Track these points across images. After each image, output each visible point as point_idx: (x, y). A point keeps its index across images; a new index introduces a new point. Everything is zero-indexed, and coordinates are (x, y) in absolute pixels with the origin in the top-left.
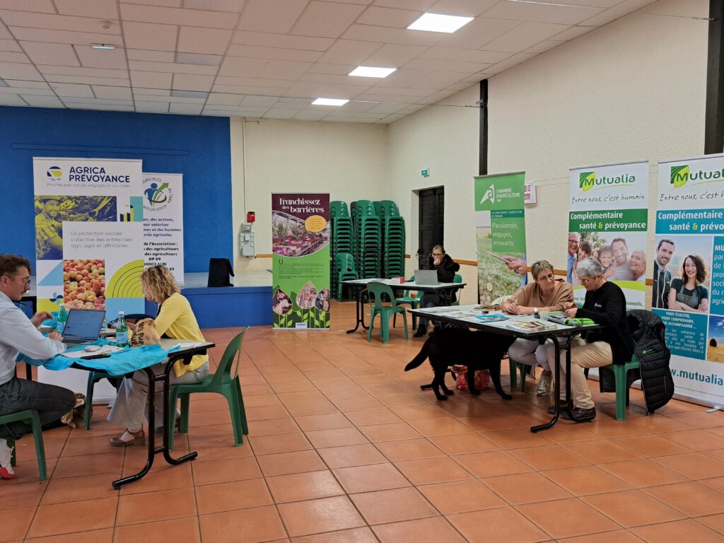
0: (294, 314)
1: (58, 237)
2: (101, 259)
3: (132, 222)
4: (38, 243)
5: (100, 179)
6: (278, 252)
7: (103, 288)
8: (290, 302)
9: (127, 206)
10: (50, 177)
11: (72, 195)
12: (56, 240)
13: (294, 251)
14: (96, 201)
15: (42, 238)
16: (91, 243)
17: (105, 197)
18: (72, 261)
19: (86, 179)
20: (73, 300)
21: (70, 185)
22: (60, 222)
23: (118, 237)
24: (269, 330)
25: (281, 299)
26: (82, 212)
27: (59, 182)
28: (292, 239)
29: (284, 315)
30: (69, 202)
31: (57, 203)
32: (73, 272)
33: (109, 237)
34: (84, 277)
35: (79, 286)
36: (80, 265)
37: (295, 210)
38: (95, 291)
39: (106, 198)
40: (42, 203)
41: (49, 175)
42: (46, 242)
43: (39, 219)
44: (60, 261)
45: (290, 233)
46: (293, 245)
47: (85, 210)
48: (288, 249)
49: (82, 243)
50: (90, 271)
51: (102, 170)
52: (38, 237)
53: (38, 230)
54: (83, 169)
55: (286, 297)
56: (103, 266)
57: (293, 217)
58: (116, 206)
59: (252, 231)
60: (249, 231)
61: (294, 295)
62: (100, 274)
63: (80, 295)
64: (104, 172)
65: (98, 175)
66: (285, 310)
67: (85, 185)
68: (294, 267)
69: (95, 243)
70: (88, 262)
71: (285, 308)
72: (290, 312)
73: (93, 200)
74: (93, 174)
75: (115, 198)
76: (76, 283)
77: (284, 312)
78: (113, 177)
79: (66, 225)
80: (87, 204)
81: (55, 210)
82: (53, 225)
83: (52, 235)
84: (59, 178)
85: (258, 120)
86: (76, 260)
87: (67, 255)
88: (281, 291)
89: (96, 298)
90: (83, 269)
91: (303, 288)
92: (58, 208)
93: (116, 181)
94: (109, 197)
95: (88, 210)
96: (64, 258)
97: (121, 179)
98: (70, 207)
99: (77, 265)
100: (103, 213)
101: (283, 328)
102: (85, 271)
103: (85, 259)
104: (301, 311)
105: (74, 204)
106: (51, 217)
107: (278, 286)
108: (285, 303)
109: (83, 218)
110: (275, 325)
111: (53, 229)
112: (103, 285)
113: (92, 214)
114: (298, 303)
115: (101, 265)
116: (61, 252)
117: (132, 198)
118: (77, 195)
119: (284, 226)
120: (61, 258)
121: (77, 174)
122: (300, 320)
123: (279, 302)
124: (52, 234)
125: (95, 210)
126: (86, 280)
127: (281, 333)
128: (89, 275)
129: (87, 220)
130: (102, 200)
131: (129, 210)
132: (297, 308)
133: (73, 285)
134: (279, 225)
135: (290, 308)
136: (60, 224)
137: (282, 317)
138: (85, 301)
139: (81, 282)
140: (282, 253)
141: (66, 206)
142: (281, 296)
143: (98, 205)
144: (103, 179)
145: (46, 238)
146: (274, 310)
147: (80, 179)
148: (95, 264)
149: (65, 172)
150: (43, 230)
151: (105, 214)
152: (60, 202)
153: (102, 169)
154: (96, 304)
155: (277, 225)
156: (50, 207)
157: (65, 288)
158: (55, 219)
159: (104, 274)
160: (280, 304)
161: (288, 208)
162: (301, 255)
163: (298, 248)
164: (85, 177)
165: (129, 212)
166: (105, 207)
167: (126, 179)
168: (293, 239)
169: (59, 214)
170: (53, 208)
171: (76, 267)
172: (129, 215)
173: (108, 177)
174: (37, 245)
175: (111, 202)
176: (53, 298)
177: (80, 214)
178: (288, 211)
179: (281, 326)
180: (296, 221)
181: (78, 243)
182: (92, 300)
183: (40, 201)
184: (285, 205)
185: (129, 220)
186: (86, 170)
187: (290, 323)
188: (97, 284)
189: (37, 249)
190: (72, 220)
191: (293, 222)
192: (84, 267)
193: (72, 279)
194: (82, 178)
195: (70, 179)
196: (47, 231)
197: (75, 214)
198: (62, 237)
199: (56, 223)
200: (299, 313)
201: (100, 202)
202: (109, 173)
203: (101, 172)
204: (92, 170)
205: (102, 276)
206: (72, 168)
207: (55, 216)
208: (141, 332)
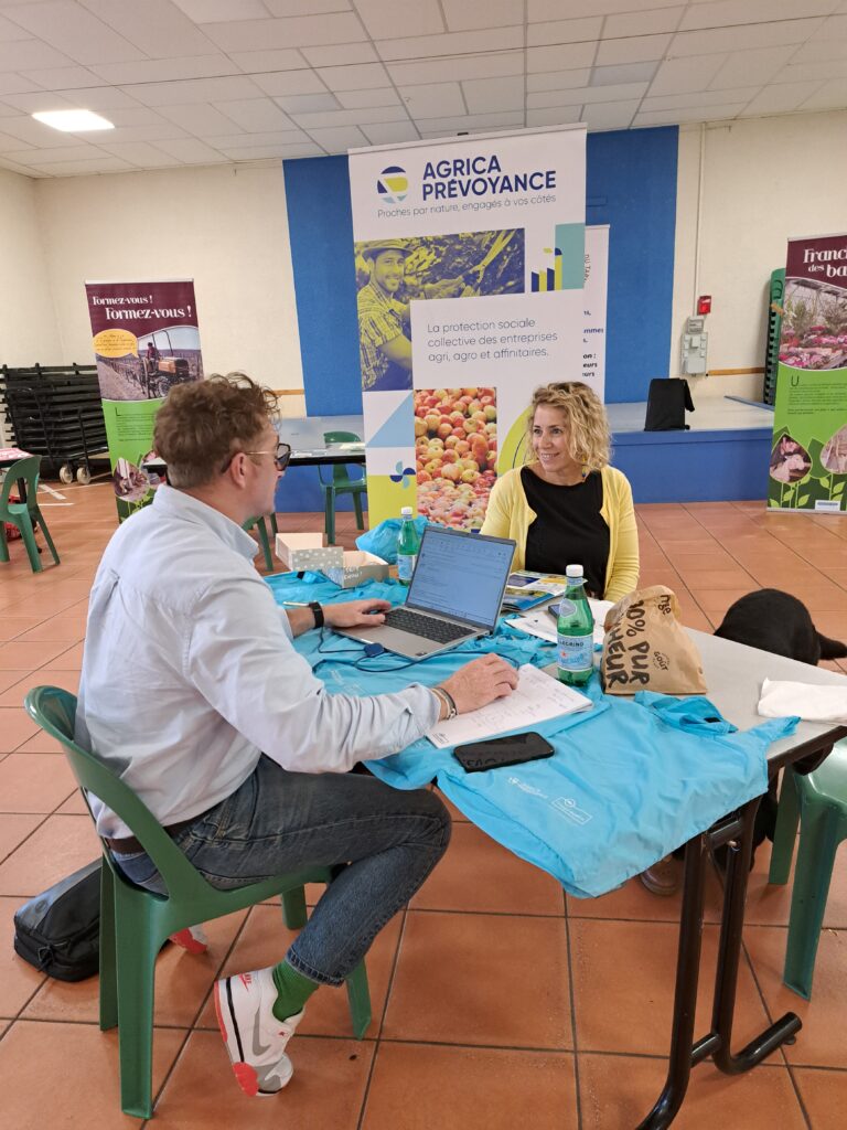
0: (814, 483)
1: (404, 338)
2: (488, 385)
3: (557, 292)
4: (365, 353)
5: (490, 187)
6: (791, 361)
7: (492, 453)
8: (806, 459)
9: (547, 251)
10: (384, 195)
11: (430, 233)
12: (399, 346)
13: (826, 358)
14: (479, 245)
15: (373, 341)
16: (469, 349)
17: (499, 232)
18: (431, 392)
19: (458, 191)
20: (434, 478)
21: (425, 210)
22: (406, 303)
23: (527, 331)
24: (761, 510)
25: (790, 454)
26: (450, 276)
27: (401, 205)
28: (823, 334)
29: (792, 485)
30: (423, 252)
31: (400, 257)
32: (434, 418)
33: (509, 332)
34: (454, 427)
35: (445, 448)
36: (446, 401)
37: (837, 272)
38: (477, 461)
39: (502, 235)
40: (370, 260)
41: (381, 189)
42: (379, 350)
43: (365, 296)
44: (405, 394)
45: (820, 321)
46: (826, 346)
47: (455, 268)
48: (812, 354)
49: (451, 351)
50: (468, 415)
51: (495, 164)
52: (364, 340)
53: (364, 325)
54: (451, 166)
55: (799, 451)
56: (493, 403)
57: (831, 287)
58: (523, 253)
59: (705, 330)
60: (699, 331)
61: (817, 446)
62: (487, 421)
63: (447, 469)
64: (498, 168)
65: (485, 176)
66: (796, 475)
67: (454, 208)
68: (822, 391)
69: (478, 348)
70: (464, 393)
71: (797, 470)
72: (805, 480)
73: (472, 242)
74: (474, 176)
75: (521, 231)
76: (440, 441)
77: (792, 479)
78: (517, 178)
79: (418, 308)
80: (459, 253)
81: (395, 275)
82: (391, 311)
83: (390, 334)
84: (402, 194)
85: (729, 124)
86: (440, 390)
87: (420, 380)
88: (789, 439)
89: (478, 475)
90: (452, 411)
91: (837, 433)
92: (399, 269)
93: (525, 187)
94: (509, 231)
95: (462, 270)
96: (416, 387)
97: (537, 181)
98: (425, 266)
99: (439, 400)
100: (495, 274)
101: (789, 509)
102: (457, 414)
103: (456, 388)
104: (829, 478)
105: (432, 256)
106: (388, 292)
107: (786, 429)
108: (797, 462)
109: (452, 289)
110: (773, 502)
111: (392, 320)
112: (493, 447)
113: (470, 279)
114: (824, 462)
115: (489, 399)
116: (410, 371)
117: (559, 228)
118: (440, 234)
119: (809, 307)
120: (408, 385)
121: (439, 179)
122: (824, 494)
123: (785, 460)
124: (392, 332)
125: (477, 268)
126: (458, 434)
127: (784, 519)
128: (466, 423)
129: (459, 293)
130: (492, 241)
131: (552, 262)
132: (824, 472)
133: (434, 445)
134: (798, 307)
135: (805, 471)
136: (405, 306)
137: (787, 488)
138: (457, 482)
139: (450, 439)
140: (800, 363)
141: (416, 262)
142: (789, 447)
143: (484, 255)
144: (494, 185)
145: (379, 341)
146: (772, 475)
147: (446, 193)
148: (476, 397)
149: (414, 178)
150: (373, 324)
151: (499, 275)
152: (405, 253)
153: (494, 158)
154: (478, 489)
155: (794, 306)
156: (384, 269)
157: (419, 453)
158: (397, 296)
159: (495, 421)
160: (787, 462)
161: (822, 268)
162: (841, 365)
163: (834, 351)
164: (457, 186)
165: (552, 268)
166: (499, 259)
167: (548, 180)
168: (826, 332)
169: (404, 285)
170: (388, 269)
171: (438, 405)
172: (551, 273)
173: (506, 178)
174: (362, 358)
175: (511, 243)
176: (396, 473)
177: (444, 282)
178: (821, 276)
179: (785, 505)
180: (835, 294)
181: (442, 350)
182: (470, 479)
183: (366, 257)
184: (817, 262)
185: (551, 287)
186: (459, 166)
187: (804, 500)
188: (479, 445)
189: (363, 366)
190: (429, 295)
191: (830, 298)
192: (454, 406)
193: (433, 433)
194: (451, 189)
195: (425, 194)
196: (382, 325)
197: (434, 282)
198: (410, 338)
199: (398, 306)
200: (824, 482)
201: (488, 247)
202: (509, 170)
203: (491, 168)
204: (470, 165)
205: (491, 425)
206: (429, 165)
207: (396, 288)
208: (639, 638)
